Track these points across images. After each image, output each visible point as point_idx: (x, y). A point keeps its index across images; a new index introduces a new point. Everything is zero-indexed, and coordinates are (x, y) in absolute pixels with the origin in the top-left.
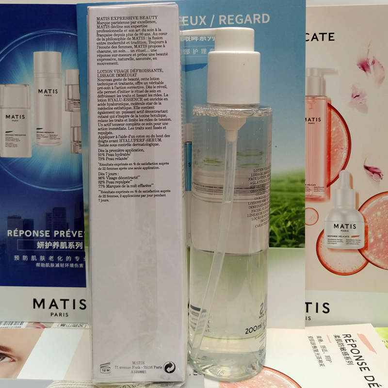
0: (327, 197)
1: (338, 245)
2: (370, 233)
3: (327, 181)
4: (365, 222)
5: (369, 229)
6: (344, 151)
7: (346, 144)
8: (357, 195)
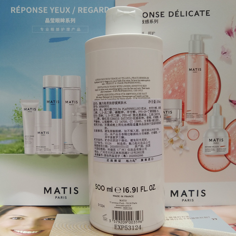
0: (205, 121)
1: (212, 152)
2: (232, 144)
3: (205, 110)
4: (229, 137)
5: (231, 141)
6: (217, 90)
7: (217, 86)
8: (224, 119)
